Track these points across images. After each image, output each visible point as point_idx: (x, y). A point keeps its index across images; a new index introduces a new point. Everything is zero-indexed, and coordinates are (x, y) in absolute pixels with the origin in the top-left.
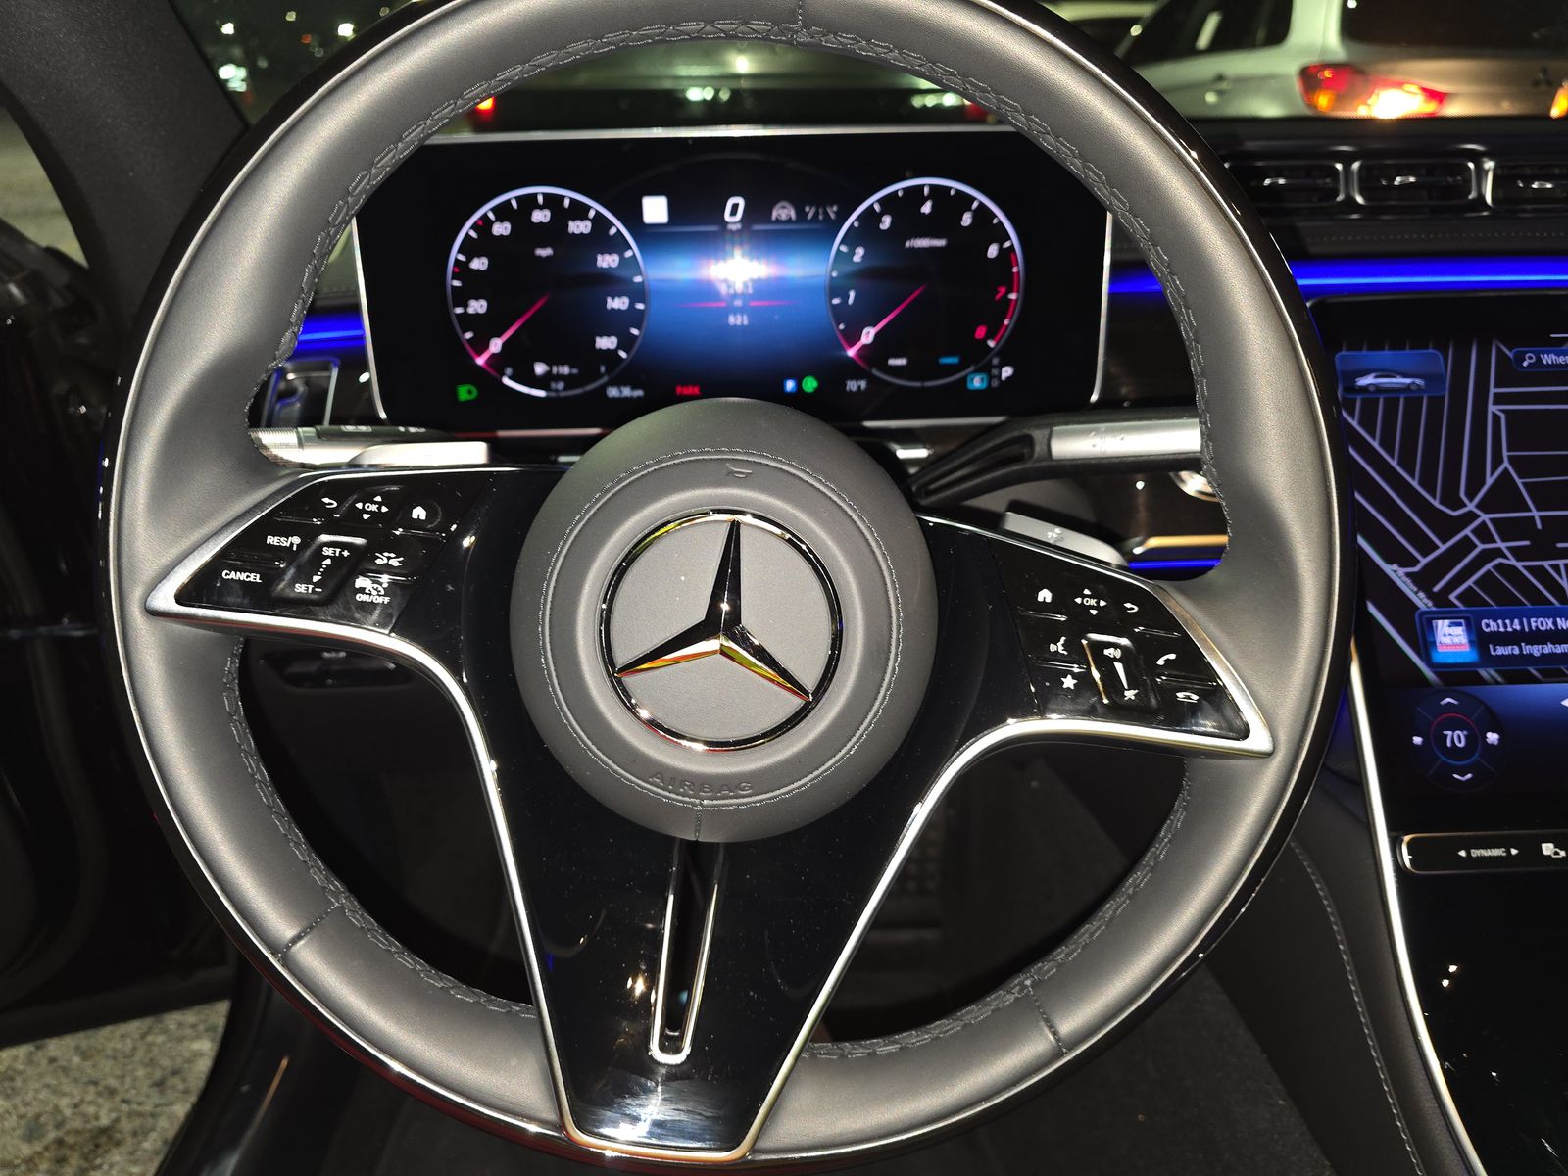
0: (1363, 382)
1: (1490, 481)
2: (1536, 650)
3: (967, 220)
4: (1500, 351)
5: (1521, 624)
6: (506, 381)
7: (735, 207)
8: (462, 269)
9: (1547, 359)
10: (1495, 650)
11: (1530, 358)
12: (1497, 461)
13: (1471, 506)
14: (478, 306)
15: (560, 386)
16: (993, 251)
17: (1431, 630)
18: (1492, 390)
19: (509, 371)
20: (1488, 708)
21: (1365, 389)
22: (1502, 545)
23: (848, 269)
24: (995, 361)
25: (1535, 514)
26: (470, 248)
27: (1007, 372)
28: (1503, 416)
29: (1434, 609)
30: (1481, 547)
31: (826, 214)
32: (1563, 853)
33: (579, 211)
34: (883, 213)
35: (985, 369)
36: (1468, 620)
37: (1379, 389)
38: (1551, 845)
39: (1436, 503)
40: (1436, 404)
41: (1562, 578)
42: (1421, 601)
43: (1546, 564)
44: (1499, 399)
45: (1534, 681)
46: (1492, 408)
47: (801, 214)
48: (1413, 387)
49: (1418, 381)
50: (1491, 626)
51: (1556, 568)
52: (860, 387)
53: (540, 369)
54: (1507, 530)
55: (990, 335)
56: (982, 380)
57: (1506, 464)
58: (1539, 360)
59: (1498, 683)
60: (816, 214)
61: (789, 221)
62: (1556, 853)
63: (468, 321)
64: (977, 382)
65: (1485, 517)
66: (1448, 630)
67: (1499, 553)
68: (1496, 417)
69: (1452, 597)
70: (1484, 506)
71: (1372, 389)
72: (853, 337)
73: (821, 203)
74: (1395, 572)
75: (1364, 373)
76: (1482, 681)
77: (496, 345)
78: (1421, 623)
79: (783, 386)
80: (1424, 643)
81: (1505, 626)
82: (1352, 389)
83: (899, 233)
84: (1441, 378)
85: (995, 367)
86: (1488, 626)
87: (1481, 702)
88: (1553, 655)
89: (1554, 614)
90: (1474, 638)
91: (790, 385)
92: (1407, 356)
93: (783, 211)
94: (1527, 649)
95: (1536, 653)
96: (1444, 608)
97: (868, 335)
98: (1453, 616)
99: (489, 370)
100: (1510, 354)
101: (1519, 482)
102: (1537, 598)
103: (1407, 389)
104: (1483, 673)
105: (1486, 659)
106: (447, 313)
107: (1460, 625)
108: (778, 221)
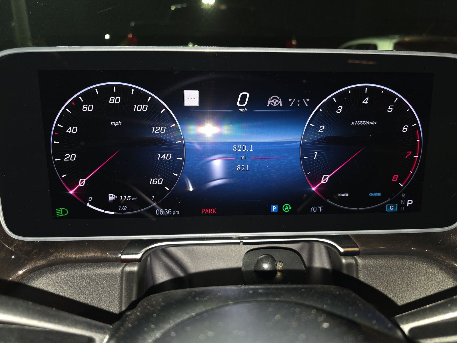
3: (390, 109)
6: (88, 205)
7: (244, 97)
8: (61, 133)
14: (70, 157)
15: (125, 208)
16: (405, 129)
19: (90, 199)
23: (313, 137)
24: (403, 195)
26: (66, 120)
27: (410, 202)
31: (302, 103)
33: (141, 98)
34: (338, 104)
35: (397, 200)
47: (286, 103)
52: (318, 210)
53: (111, 198)
55: (401, 180)
56: (395, 206)
60: (296, 103)
61: (278, 107)
63: (63, 166)
64: (391, 208)
72: (315, 180)
73: (299, 97)
77: (82, 182)
79: (270, 209)
83: (347, 116)
85: (403, 199)
91: (274, 208)
93: (275, 101)
97: (325, 179)
99: (76, 197)
106: (49, 162)
108: (271, 107)
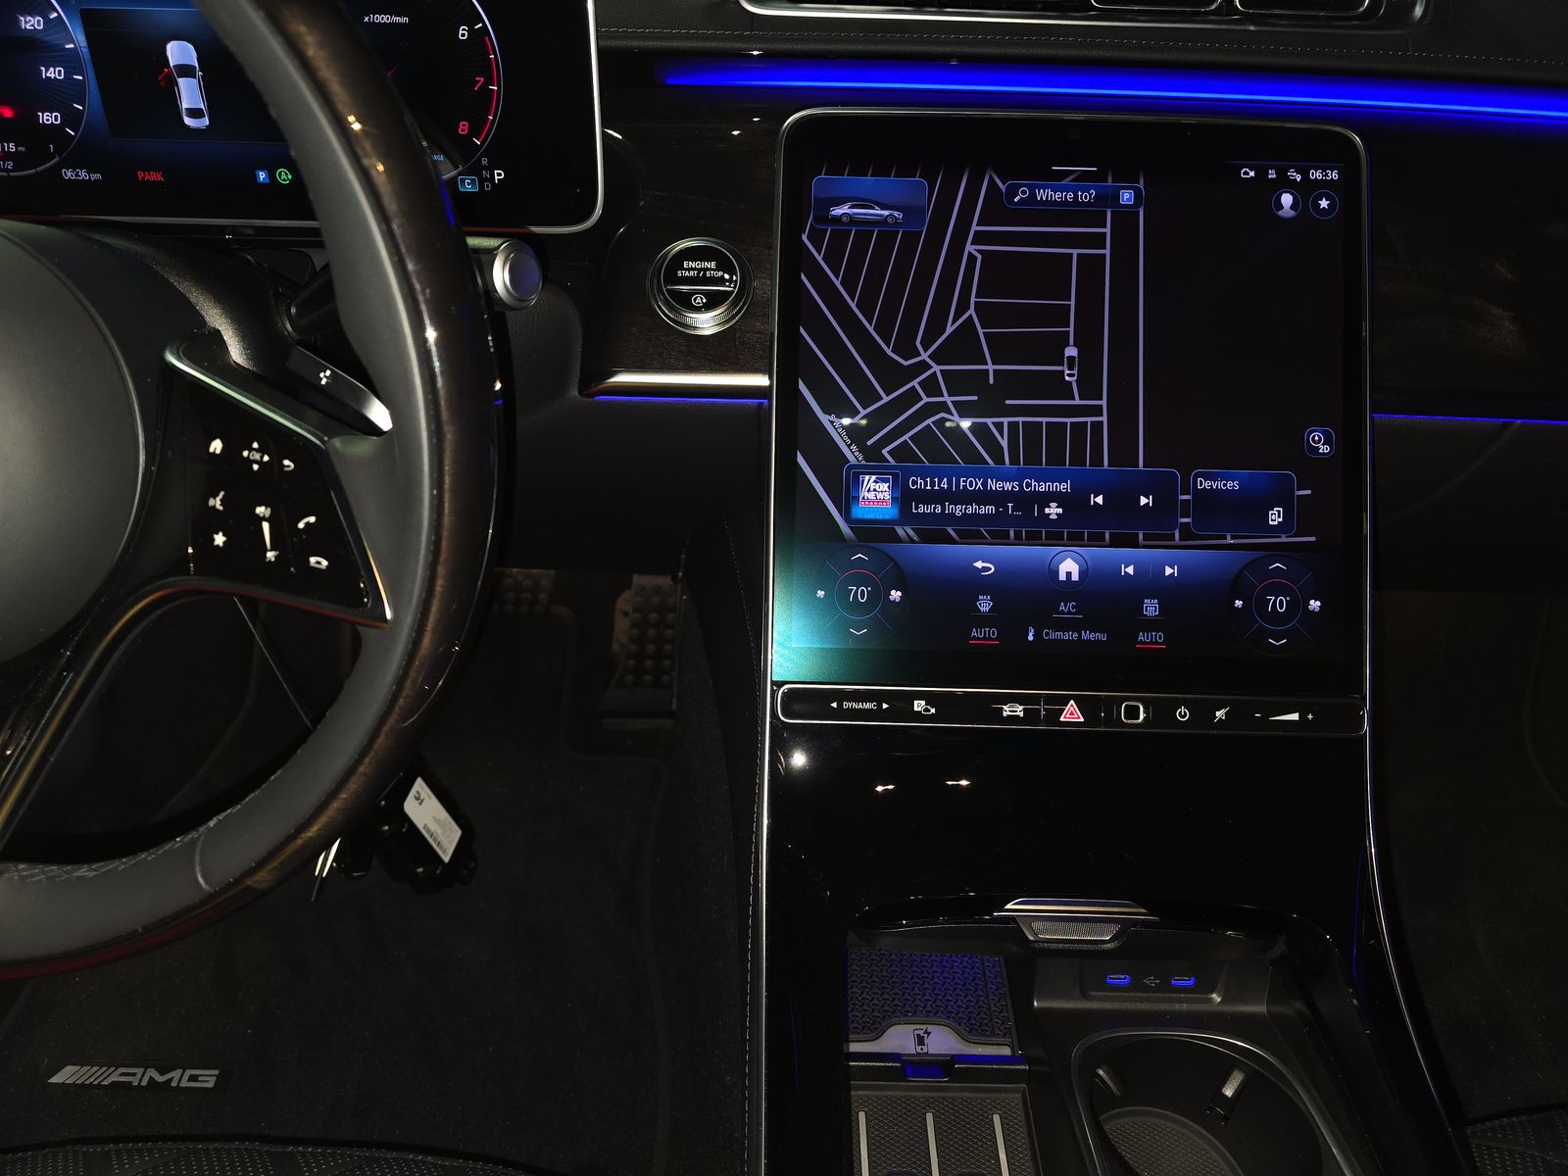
0: (838, 211)
1: (950, 329)
2: (958, 510)
4: (992, 181)
5: (950, 483)
9: (1042, 195)
10: (917, 508)
11: (1024, 192)
12: (963, 306)
13: (924, 356)
17: (857, 484)
18: (974, 228)
20: (897, 566)
21: (838, 219)
22: (948, 399)
24: (485, 161)
25: (991, 367)
27: (499, 174)
28: (979, 257)
29: (863, 462)
30: (926, 400)
32: (933, 711)
35: (475, 170)
36: (895, 476)
37: (852, 220)
38: (923, 703)
39: (889, 351)
40: (910, 239)
41: (1003, 438)
42: (852, 455)
43: (989, 421)
44: (979, 238)
45: (952, 541)
46: (970, 248)
48: (889, 220)
49: (896, 214)
50: (918, 483)
51: (999, 426)
54: (956, 383)
55: (474, 132)
56: (473, 181)
57: (972, 311)
58: (1033, 195)
59: (913, 541)
62: (927, 710)
64: (468, 185)
65: (936, 368)
66: (872, 486)
67: (943, 407)
68: (972, 258)
69: (885, 452)
70: (937, 357)
71: (844, 219)
74: (832, 422)
75: (839, 202)
76: (898, 539)
78: (848, 475)
79: (255, 177)
80: (846, 497)
81: (933, 484)
82: (824, 218)
84: (922, 211)
85: (485, 168)
86: (915, 483)
87: (892, 560)
88: (975, 515)
89: (985, 475)
90: (898, 495)
91: (262, 176)
92: (891, 185)
94: (950, 508)
95: (958, 513)
96: (874, 462)
98: (880, 471)
100: (1003, 188)
101: (981, 331)
102: (972, 456)
103: (884, 220)
104: (900, 531)
105: (906, 516)
107: (885, 481)
